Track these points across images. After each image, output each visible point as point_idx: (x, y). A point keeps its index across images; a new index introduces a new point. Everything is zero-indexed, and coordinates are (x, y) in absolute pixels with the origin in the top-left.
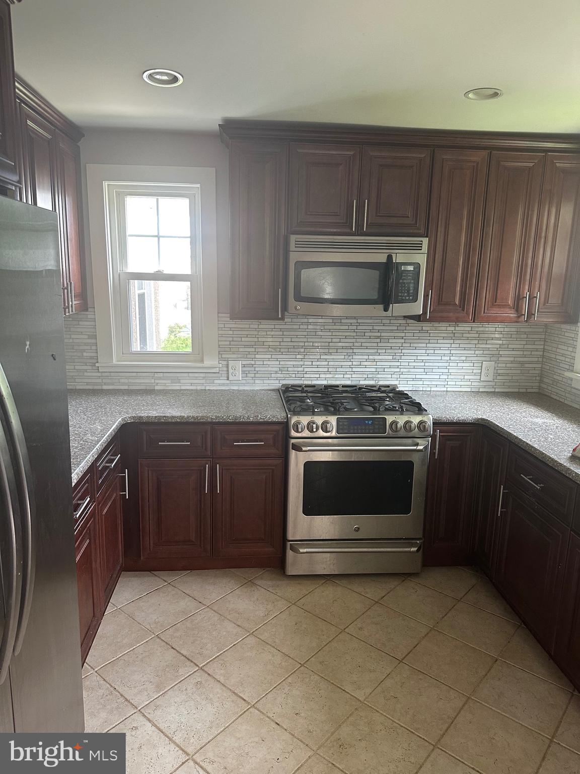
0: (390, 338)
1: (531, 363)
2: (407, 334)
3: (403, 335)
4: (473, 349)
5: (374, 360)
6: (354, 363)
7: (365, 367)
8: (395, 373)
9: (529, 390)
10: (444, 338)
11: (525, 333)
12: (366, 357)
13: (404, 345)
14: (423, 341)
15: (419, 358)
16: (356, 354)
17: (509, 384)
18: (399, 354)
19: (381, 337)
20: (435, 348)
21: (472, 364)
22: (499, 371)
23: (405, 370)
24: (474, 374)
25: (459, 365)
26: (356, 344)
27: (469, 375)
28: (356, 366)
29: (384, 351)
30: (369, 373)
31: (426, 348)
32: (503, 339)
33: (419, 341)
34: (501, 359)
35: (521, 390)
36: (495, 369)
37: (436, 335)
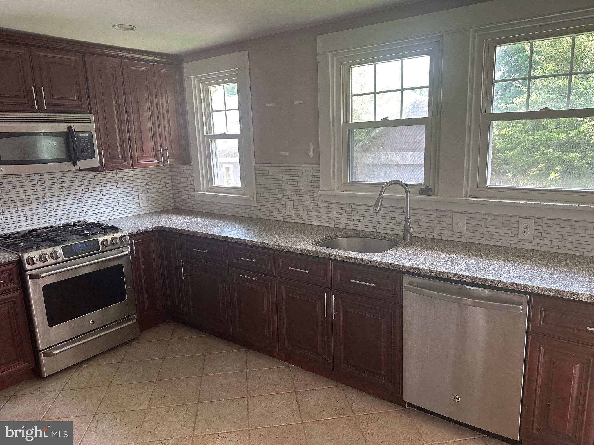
0: (73, 186)
1: (167, 191)
2: (85, 183)
3: (82, 183)
4: (131, 187)
5: (64, 205)
6: (48, 209)
7: (57, 210)
8: (82, 212)
9: (169, 208)
10: (111, 182)
11: (159, 173)
12: (57, 203)
13: (84, 190)
14: (97, 186)
15: (97, 198)
16: (48, 202)
17: (158, 206)
18: (82, 197)
19: (65, 187)
20: (106, 190)
21: (132, 197)
22: (150, 199)
23: (89, 208)
24: (135, 203)
25: (124, 199)
26: (46, 195)
27: (131, 204)
28: (50, 212)
29: (70, 197)
30: (61, 215)
31: (100, 191)
32: (147, 178)
33: (94, 186)
34: (149, 191)
35: (165, 209)
36: (147, 198)
37: (105, 181)
